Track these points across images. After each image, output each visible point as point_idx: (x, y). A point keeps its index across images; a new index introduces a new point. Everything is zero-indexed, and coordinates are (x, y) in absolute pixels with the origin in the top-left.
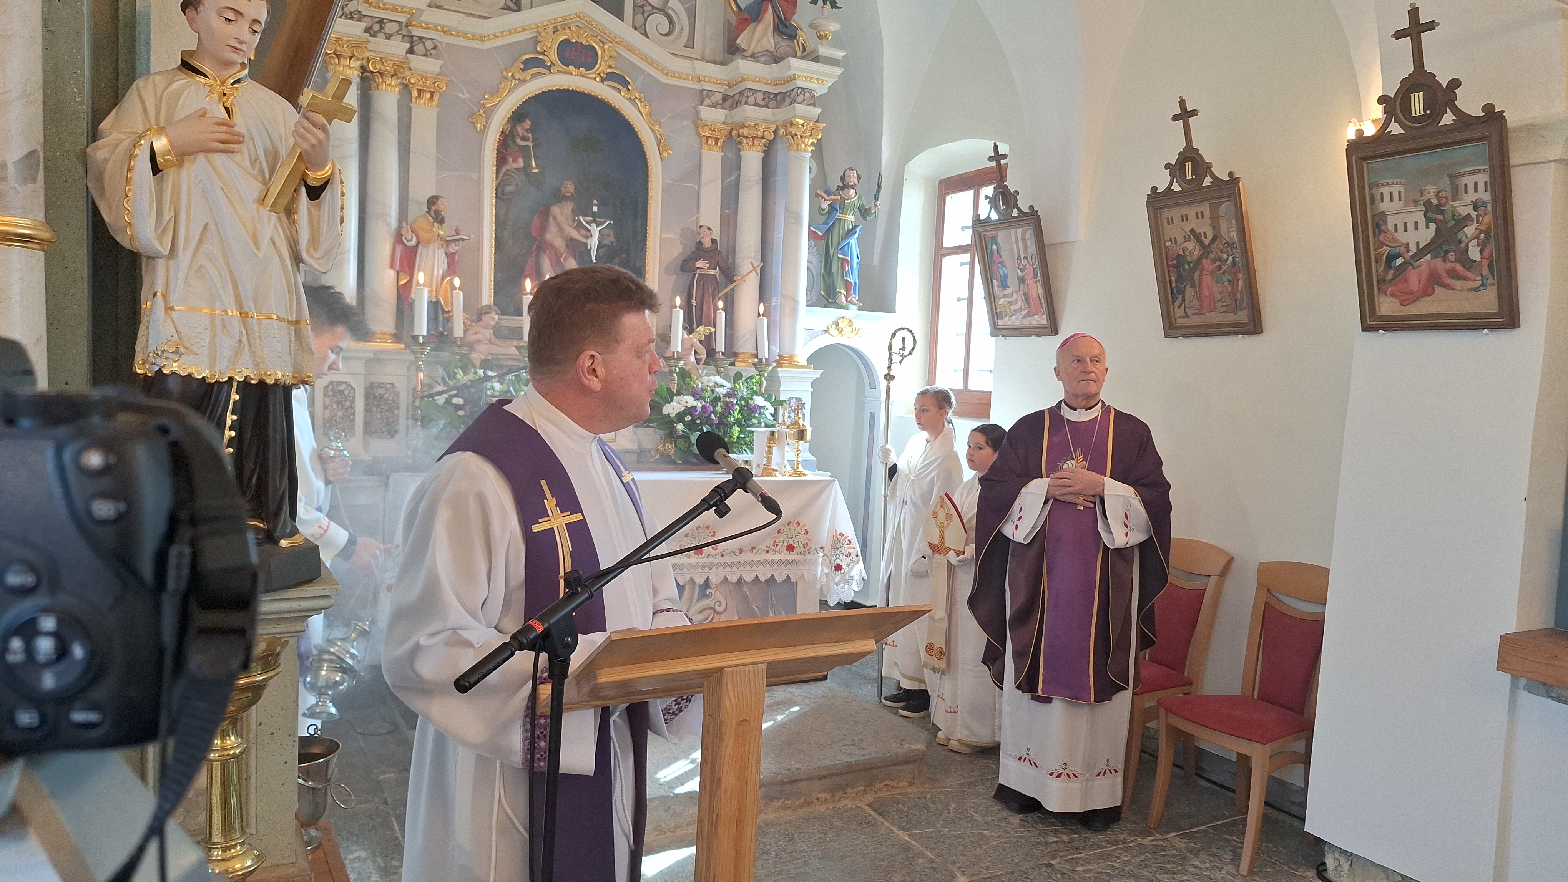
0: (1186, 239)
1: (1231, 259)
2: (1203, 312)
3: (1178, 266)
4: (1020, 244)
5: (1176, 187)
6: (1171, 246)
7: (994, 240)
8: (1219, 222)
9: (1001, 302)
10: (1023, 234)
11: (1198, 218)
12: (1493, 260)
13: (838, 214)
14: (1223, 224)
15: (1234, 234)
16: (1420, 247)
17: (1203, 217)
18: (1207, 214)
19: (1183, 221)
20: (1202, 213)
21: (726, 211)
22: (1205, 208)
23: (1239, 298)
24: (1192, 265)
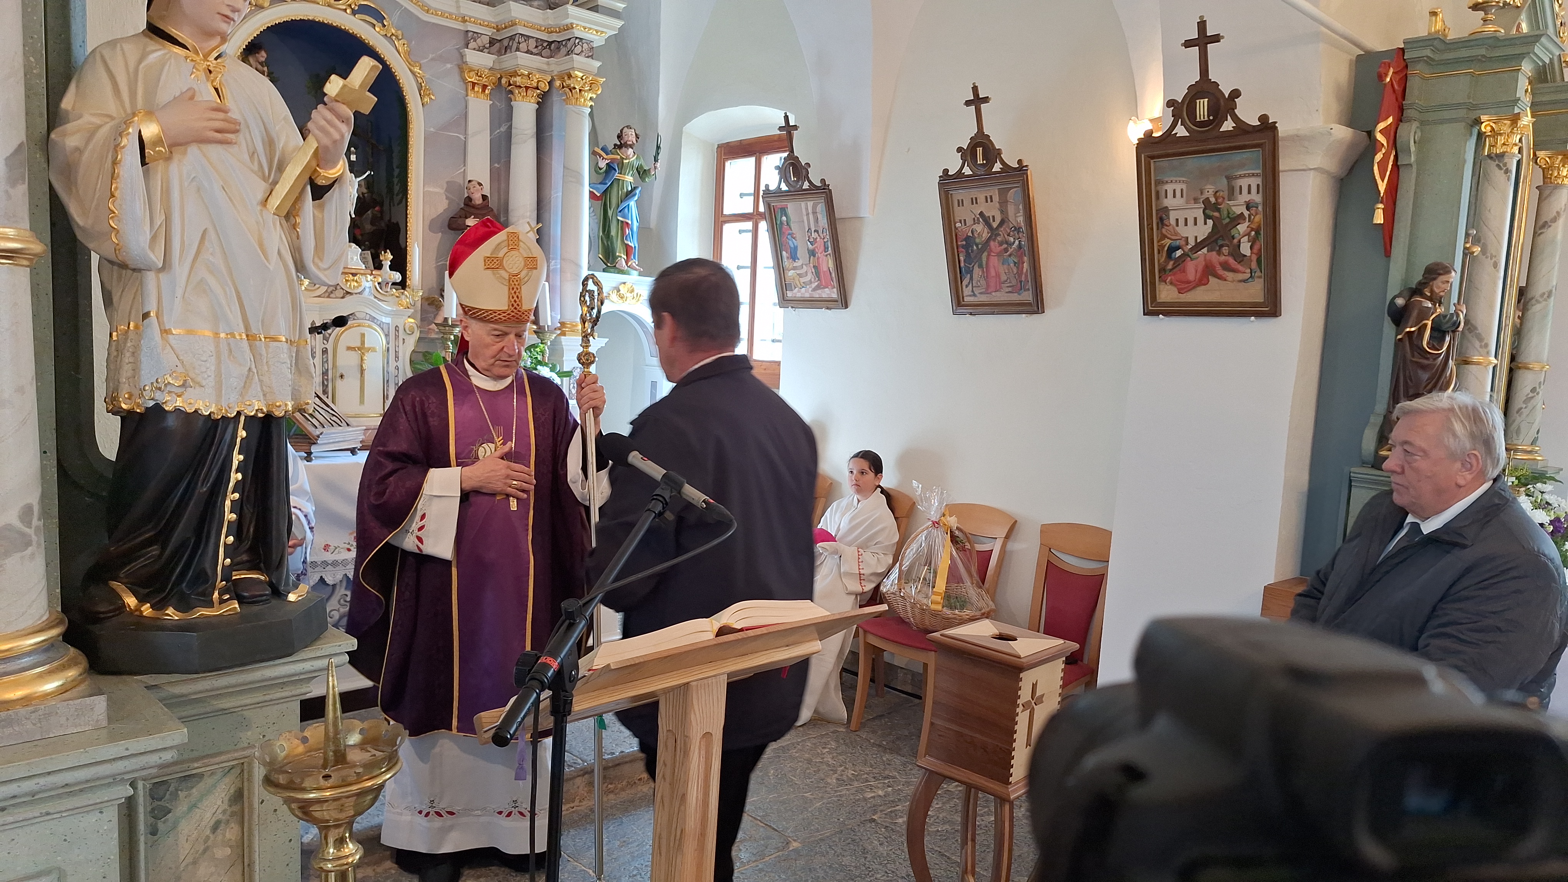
0: (976, 222)
1: (1017, 242)
2: (989, 291)
3: (967, 247)
4: (811, 216)
5: (967, 171)
6: (960, 227)
7: (784, 211)
8: (1006, 207)
9: (791, 273)
10: (814, 207)
11: (987, 201)
12: (1261, 256)
13: (617, 174)
14: (1011, 209)
16: (1198, 241)
17: (992, 201)
18: (996, 198)
19: (973, 204)
20: (991, 197)
21: (496, 165)
22: (995, 192)
23: (1023, 279)
24: (980, 246)
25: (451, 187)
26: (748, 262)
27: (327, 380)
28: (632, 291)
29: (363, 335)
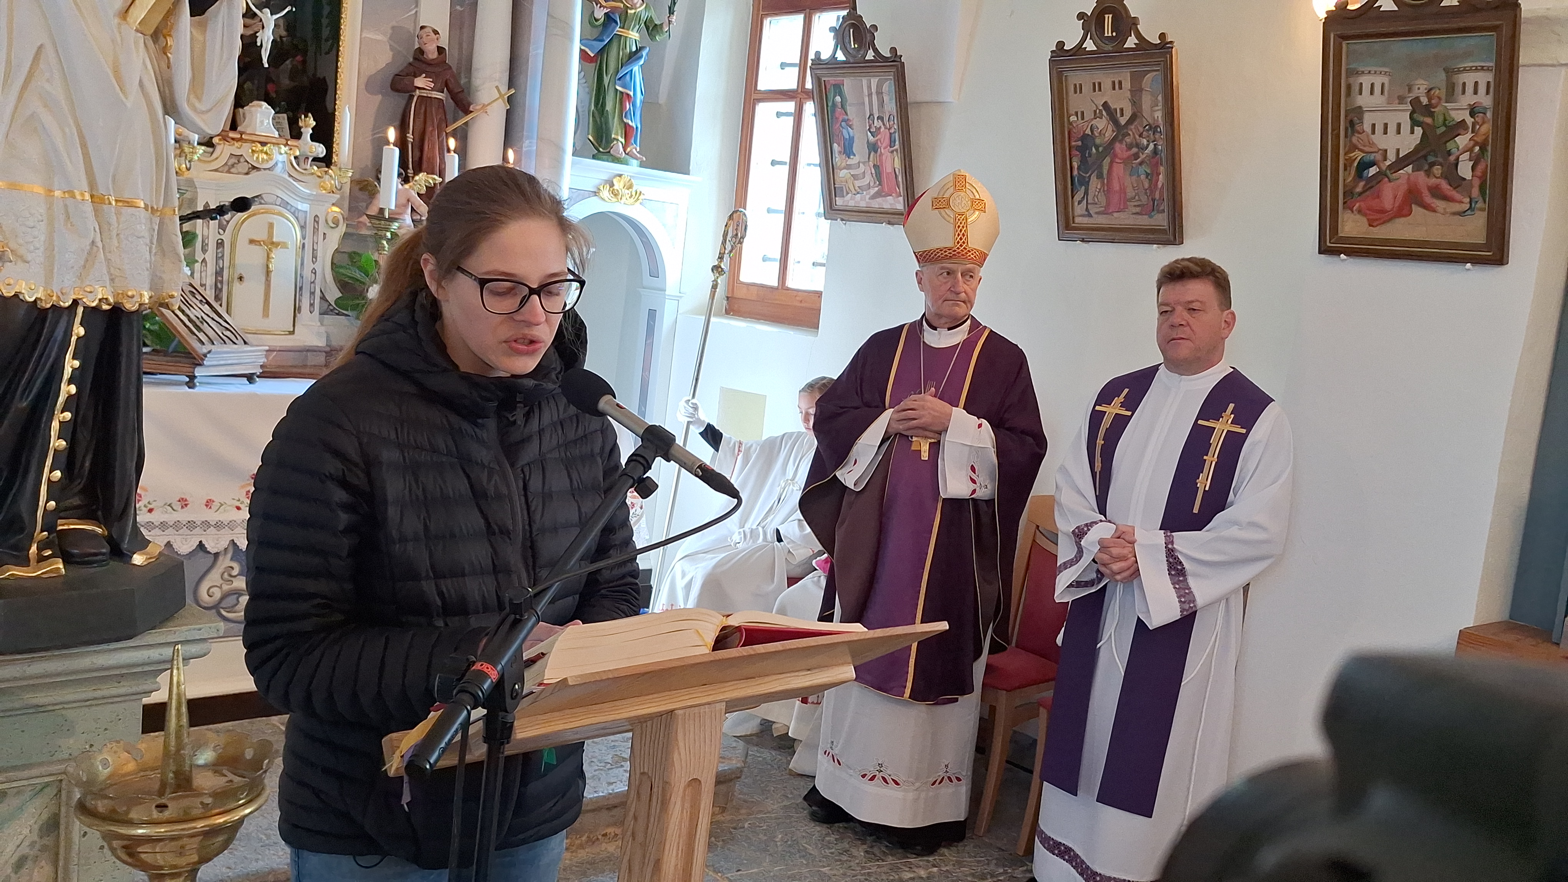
0: (1097, 115)
1: (1152, 146)
3: (1083, 149)
4: (875, 98)
5: (1090, 45)
6: (1075, 122)
7: (837, 88)
8: (1141, 97)
9: (840, 174)
10: (879, 86)
11: (1114, 89)
12: (1486, 180)
13: (617, 28)
14: (1147, 100)
15: (1159, 115)
16: (1399, 156)
17: (1121, 88)
18: (1127, 85)
19: (1094, 90)
20: (1120, 83)
21: (458, 8)
22: (1125, 77)
23: (1157, 196)
24: (1101, 149)
25: (397, 34)
26: (786, 157)
27: (222, 282)
28: (630, 187)
29: (271, 226)
